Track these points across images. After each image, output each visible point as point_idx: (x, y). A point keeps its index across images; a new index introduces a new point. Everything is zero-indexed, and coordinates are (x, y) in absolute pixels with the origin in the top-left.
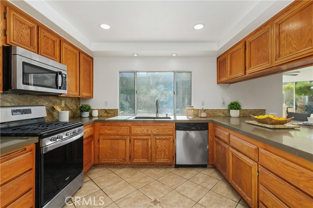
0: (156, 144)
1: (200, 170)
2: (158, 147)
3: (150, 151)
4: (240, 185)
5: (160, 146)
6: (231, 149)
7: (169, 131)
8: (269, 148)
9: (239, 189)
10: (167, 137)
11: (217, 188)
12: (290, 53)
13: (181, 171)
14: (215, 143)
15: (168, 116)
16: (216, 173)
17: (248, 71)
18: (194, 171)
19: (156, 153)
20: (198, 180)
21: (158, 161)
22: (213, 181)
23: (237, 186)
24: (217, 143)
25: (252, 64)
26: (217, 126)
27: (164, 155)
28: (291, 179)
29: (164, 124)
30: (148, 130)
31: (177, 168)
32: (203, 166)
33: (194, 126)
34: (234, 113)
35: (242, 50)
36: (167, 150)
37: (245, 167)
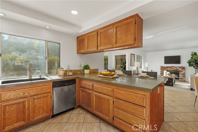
0: (33, 104)
1: (71, 112)
2: (36, 106)
3: (27, 112)
4: (101, 112)
5: (38, 104)
6: (94, 93)
7: (47, 89)
8: (119, 88)
9: (101, 114)
10: (45, 95)
11: (86, 119)
12: (122, 42)
13: (59, 118)
14: (81, 91)
15: (42, 77)
16: (81, 111)
17: (99, 48)
18: (67, 115)
19: (34, 112)
20: (73, 120)
21: (36, 119)
22: (82, 116)
23: (99, 113)
24: (82, 91)
25: (102, 44)
26: (81, 80)
27: (43, 111)
28: (132, 101)
29: (43, 84)
30: (24, 93)
31: (54, 117)
32: (73, 109)
33: (67, 82)
34: (87, 71)
35: (96, 36)
36: (45, 106)
37: (105, 101)
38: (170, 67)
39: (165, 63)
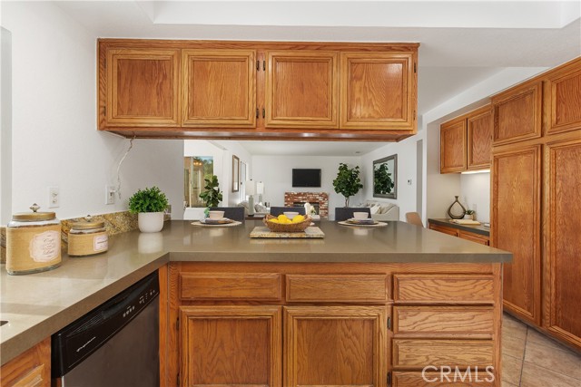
6: (294, 310)
28: (461, 298)
35: (253, 68)
37: (350, 328)
38: (305, 194)
39: (294, 186)
